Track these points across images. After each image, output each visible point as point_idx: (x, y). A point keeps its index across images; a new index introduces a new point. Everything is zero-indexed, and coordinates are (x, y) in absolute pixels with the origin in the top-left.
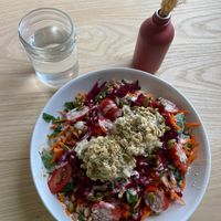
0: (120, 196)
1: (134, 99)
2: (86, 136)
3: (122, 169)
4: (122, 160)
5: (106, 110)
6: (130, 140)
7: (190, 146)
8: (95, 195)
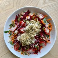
0: (33, 47)
1: (29, 18)
2: (19, 35)
3: (31, 41)
4: (31, 40)
5: (22, 25)
6: (31, 33)
7: (50, 26)
8: (27, 48)
